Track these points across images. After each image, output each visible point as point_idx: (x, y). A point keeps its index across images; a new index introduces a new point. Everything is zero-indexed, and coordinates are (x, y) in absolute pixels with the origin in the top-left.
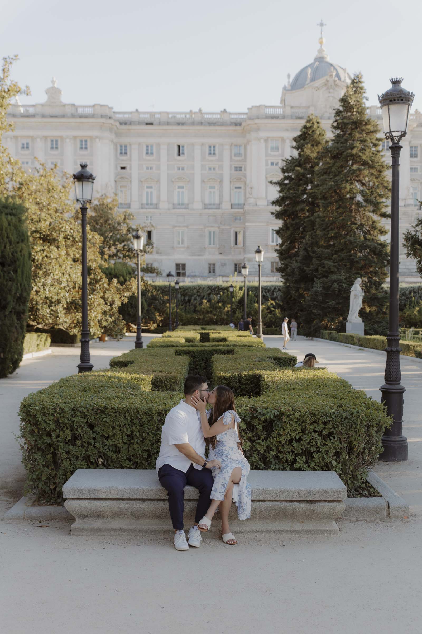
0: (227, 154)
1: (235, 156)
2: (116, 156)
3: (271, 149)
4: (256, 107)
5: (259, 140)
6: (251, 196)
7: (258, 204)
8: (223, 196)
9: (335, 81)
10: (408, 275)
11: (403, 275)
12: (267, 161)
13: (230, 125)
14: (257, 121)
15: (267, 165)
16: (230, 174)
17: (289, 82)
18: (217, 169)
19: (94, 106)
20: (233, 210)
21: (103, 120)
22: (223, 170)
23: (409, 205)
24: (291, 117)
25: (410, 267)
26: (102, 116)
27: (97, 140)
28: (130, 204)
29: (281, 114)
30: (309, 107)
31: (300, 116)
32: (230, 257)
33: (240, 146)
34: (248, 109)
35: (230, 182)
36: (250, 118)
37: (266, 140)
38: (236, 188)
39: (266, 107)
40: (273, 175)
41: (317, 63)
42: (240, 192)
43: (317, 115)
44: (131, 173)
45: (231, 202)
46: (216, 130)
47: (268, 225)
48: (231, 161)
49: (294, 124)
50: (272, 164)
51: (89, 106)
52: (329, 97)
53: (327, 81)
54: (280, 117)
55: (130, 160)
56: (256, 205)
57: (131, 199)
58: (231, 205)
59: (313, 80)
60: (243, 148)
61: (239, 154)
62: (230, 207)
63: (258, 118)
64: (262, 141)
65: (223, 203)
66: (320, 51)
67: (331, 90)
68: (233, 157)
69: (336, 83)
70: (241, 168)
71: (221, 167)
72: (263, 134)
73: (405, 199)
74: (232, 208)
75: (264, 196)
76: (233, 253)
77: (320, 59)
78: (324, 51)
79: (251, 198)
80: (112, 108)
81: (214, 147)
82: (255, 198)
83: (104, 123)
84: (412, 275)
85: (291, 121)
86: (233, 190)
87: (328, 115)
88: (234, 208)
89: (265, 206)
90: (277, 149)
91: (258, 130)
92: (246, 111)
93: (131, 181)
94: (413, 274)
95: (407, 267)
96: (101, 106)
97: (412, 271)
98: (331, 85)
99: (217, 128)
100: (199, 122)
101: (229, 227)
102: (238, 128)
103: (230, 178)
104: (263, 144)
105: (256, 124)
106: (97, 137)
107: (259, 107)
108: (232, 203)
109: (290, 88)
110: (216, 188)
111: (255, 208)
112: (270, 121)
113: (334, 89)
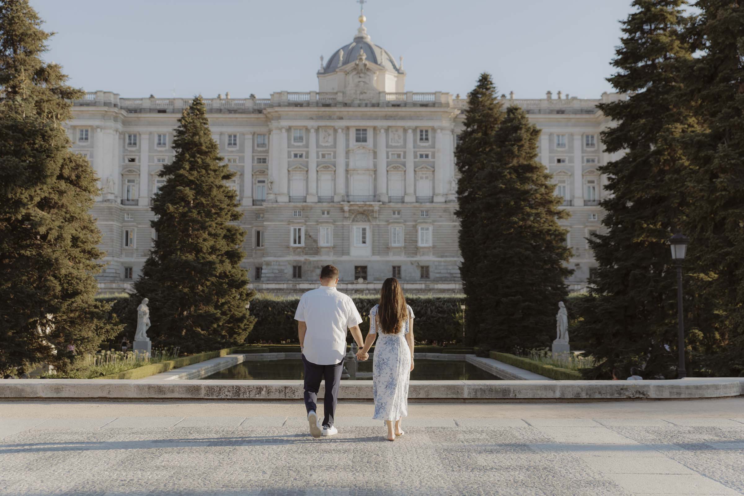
0: (248, 145)
1: (258, 146)
2: (124, 147)
3: (294, 139)
4: (278, 93)
5: (280, 129)
6: (271, 192)
7: (278, 201)
8: (243, 191)
9: (365, 65)
10: (450, 281)
11: (445, 281)
12: (289, 152)
13: (253, 112)
14: (277, 109)
15: (289, 157)
16: (253, 166)
17: (322, 65)
18: (237, 161)
19: (96, 93)
20: (254, 207)
21: (106, 109)
22: (244, 162)
23: (450, 201)
24: (317, 104)
25: (452, 271)
26: (105, 104)
27: (99, 130)
28: (138, 200)
29: (306, 101)
30: (336, 93)
31: (327, 102)
32: (251, 260)
33: (264, 135)
34: (271, 95)
35: (252, 175)
36: (271, 106)
37: (289, 129)
38: (259, 182)
39: (288, 93)
40: (296, 168)
41: (354, 44)
42: (263, 186)
43: (346, 102)
44: (140, 166)
45: (252, 198)
46: (237, 118)
47: (289, 224)
48: (253, 152)
49: (319, 111)
50: (296, 156)
51: (92, 93)
52: (359, 82)
53: (357, 65)
54: (304, 105)
55: (139, 151)
56: (277, 202)
57: (139, 195)
58: (253, 201)
59: (346, 63)
60: (267, 137)
61: (264, 144)
62: (251, 204)
63: (279, 105)
64: (284, 131)
65: (244, 199)
66: (360, 30)
67: (362, 75)
68: (256, 148)
69: (367, 67)
70: (265, 159)
71: (242, 159)
72: (285, 123)
73: (447, 195)
74: (253, 205)
75: (285, 191)
76: (254, 256)
77: (359, 40)
78: (364, 30)
79: (270, 194)
80: (117, 95)
81: (235, 136)
82: (276, 194)
83: (106, 111)
84: (454, 281)
85: (315, 109)
86: (255, 184)
87: (358, 102)
88: (256, 205)
89: (285, 202)
90: (301, 139)
91: (279, 118)
92: (269, 97)
93: (139, 175)
94: (456, 279)
95: (449, 271)
96: (105, 93)
97: (455, 275)
98: (361, 70)
99: (237, 116)
100: (217, 109)
101: (250, 226)
102: (261, 116)
103: (253, 171)
104: (285, 134)
105: (276, 112)
106: (98, 127)
107: (280, 93)
108: (254, 199)
109: (322, 71)
110: (236, 182)
111: (275, 205)
112: (291, 109)
113: (365, 74)
